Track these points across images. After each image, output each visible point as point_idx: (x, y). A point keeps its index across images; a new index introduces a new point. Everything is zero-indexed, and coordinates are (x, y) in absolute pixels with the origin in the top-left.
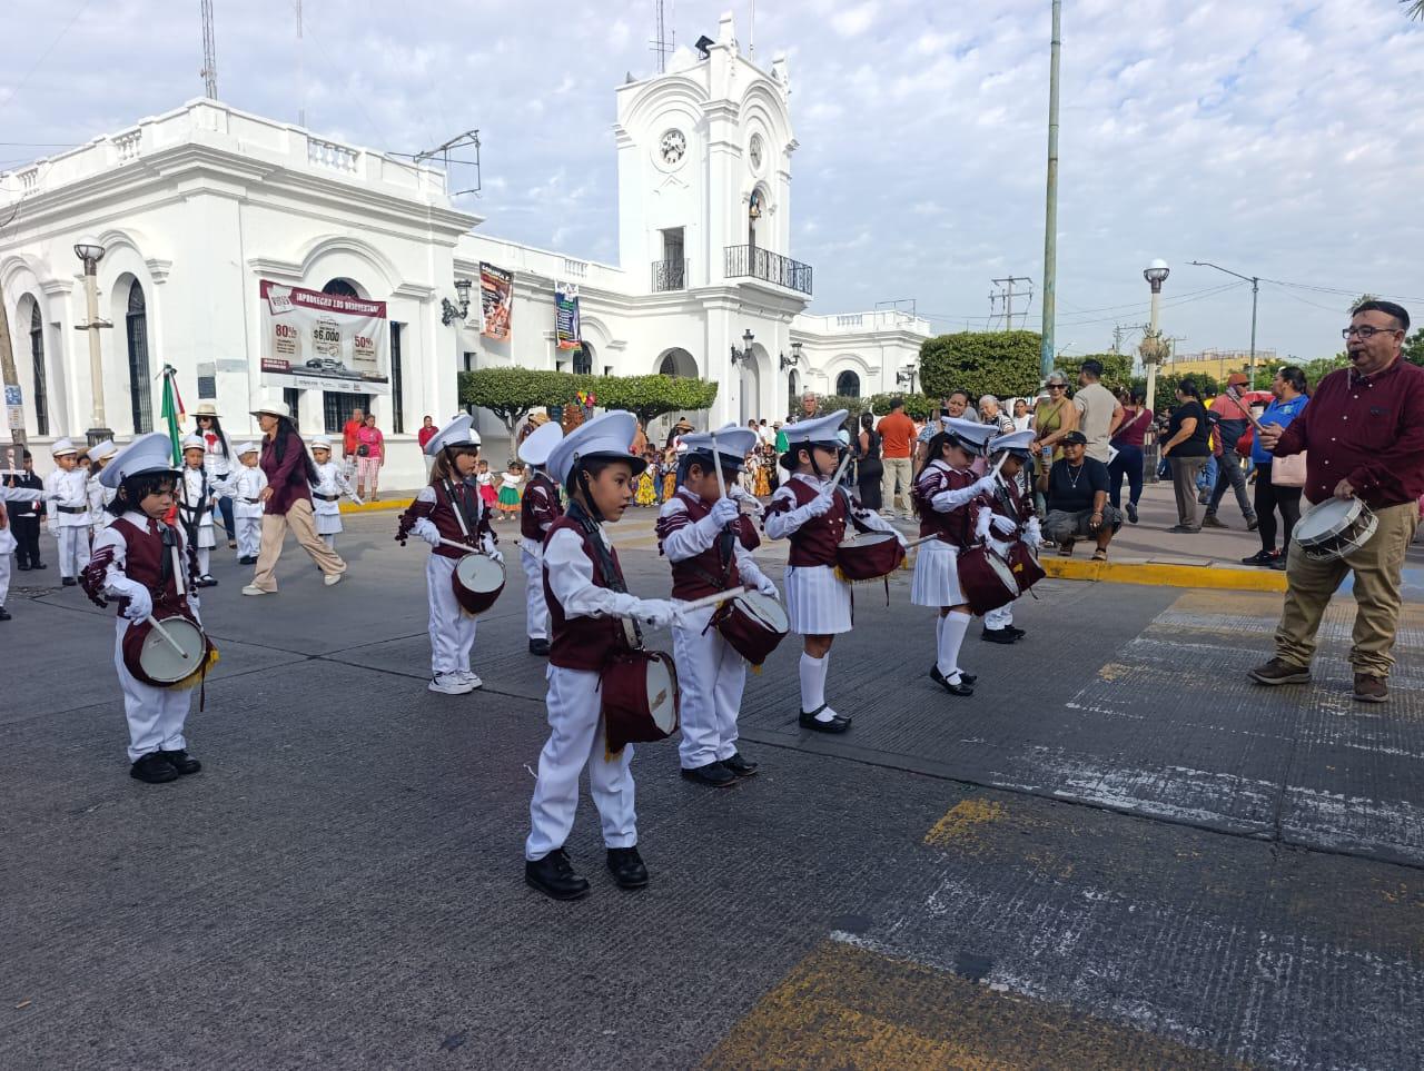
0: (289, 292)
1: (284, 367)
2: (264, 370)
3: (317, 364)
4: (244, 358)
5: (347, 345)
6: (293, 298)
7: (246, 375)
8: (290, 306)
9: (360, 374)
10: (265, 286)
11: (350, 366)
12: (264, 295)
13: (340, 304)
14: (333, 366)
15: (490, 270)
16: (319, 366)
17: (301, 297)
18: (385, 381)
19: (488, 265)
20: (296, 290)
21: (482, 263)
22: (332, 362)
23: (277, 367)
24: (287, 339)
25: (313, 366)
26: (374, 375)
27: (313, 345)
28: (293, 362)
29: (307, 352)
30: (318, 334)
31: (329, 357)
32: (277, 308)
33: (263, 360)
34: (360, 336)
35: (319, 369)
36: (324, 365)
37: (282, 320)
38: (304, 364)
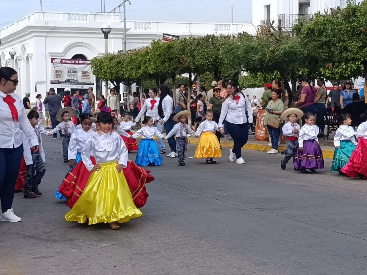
0: (60, 60)
1: (58, 82)
2: (51, 83)
3: (69, 80)
4: (45, 80)
5: (79, 74)
6: (61, 62)
7: (46, 85)
8: (60, 64)
9: (84, 83)
10: (52, 60)
11: (80, 80)
12: (52, 62)
13: (77, 62)
14: (74, 81)
15: (168, 36)
16: (70, 81)
17: (64, 61)
18: (93, 84)
19: (167, 35)
20: (62, 60)
21: (164, 34)
22: (74, 79)
23: (56, 82)
24: (59, 74)
25: (67, 81)
26: (89, 83)
27: (67, 75)
28: (60, 80)
29: (65, 77)
30: (69, 72)
31: (73, 78)
32: (56, 65)
33: (51, 80)
34: (84, 71)
35: (69, 82)
36: (71, 81)
37: (57, 69)
38: (64, 81)
